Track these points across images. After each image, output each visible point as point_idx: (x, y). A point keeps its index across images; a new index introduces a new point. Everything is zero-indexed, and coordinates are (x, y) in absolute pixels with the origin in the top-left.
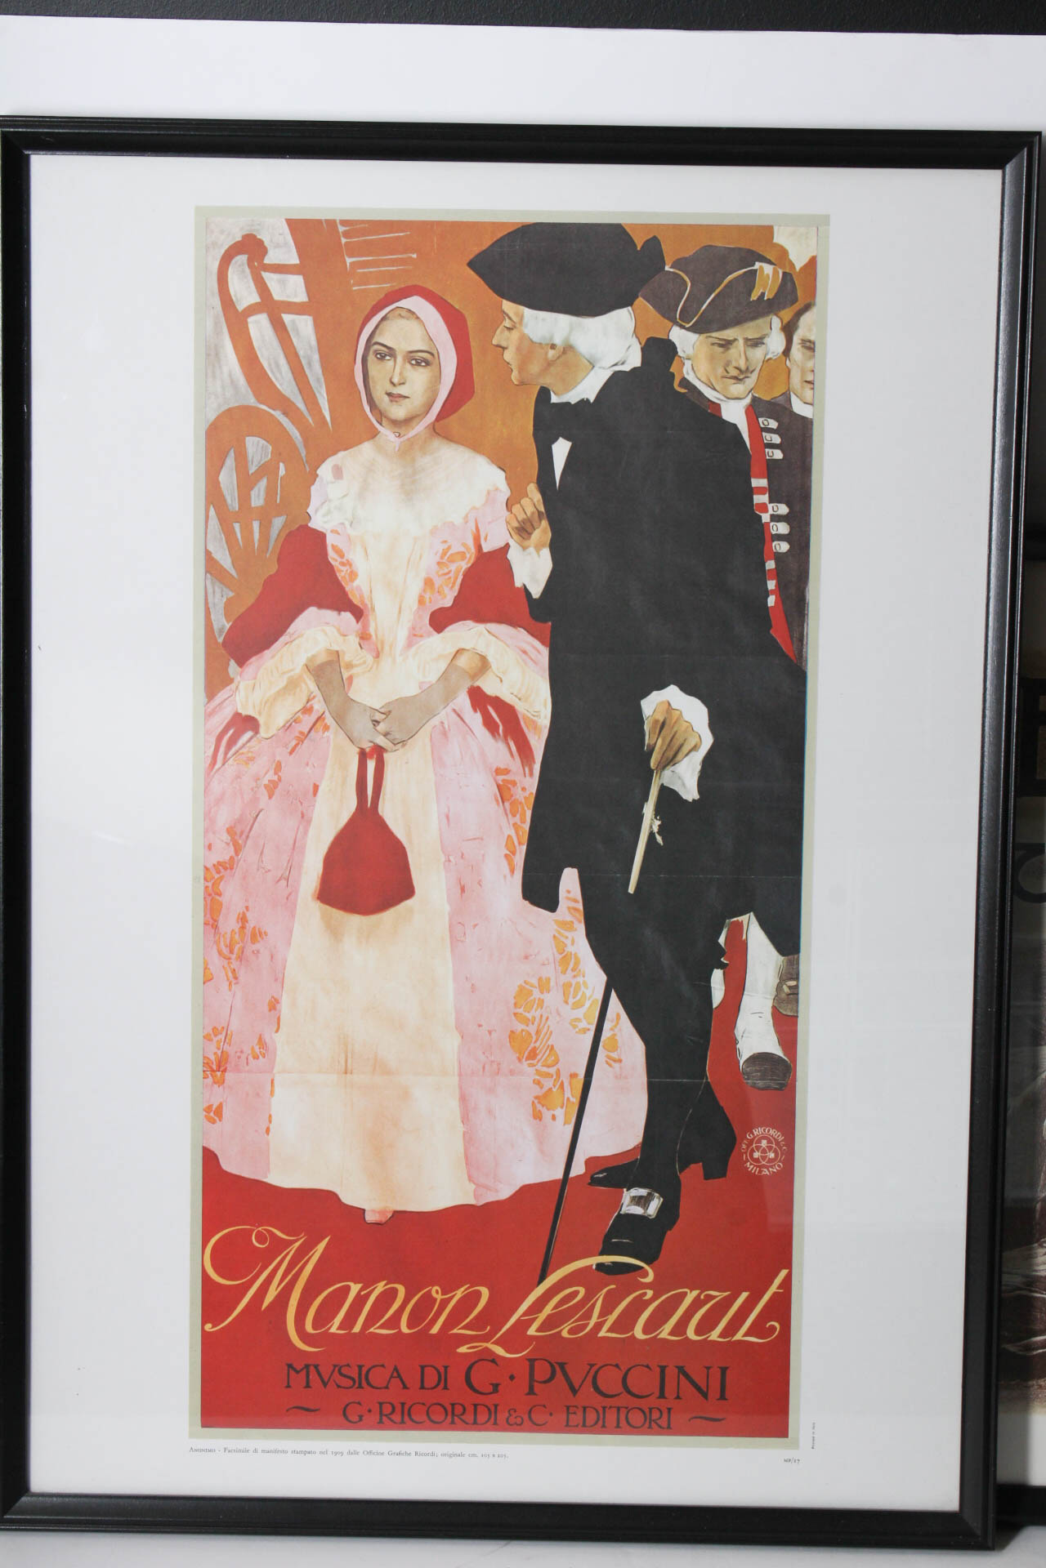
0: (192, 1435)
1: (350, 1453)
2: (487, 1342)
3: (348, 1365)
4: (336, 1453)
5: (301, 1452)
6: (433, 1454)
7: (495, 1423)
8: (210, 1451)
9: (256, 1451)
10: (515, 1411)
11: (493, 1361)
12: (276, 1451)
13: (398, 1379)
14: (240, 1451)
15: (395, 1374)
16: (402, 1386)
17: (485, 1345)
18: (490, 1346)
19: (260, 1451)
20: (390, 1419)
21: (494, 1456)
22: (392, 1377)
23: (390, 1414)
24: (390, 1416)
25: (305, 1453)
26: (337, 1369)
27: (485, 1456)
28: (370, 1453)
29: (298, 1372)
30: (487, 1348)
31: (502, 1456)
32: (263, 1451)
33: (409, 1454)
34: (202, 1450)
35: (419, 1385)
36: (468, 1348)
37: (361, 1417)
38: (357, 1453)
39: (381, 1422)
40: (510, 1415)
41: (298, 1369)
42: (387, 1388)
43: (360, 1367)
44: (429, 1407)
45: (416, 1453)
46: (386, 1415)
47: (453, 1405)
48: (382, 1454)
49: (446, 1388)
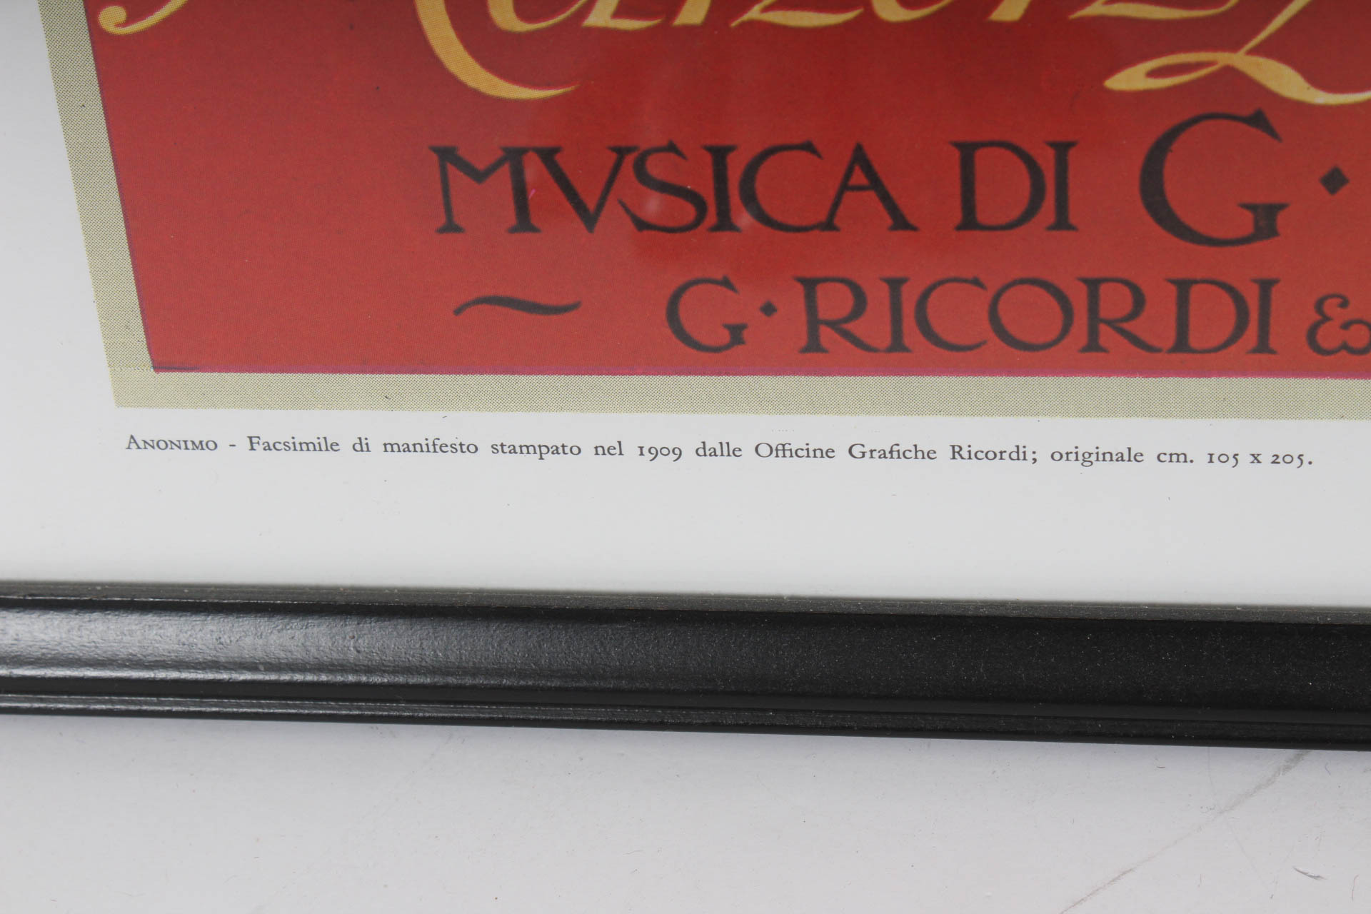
0: (124, 396)
1: (704, 451)
2: (1235, 47)
3: (672, 148)
4: (656, 453)
5: (526, 449)
6: (1019, 454)
7: (1263, 346)
8: (200, 446)
9: (361, 446)
10: (1344, 304)
11: (1258, 120)
12: (436, 447)
13: (871, 197)
14: (306, 446)
15: (859, 178)
16: (889, 221)
17: (1223, 58)
18: (1241, 60)
19: (376, 446)
20: (847, 335)
21: (1256, 458)
22: (845, 187)
23: (848, 319)
24: (850, 326)
25: (541, 451)
26: (630, 160)
27: (1224, 458)
28: (781, 450)
29: (479, 176)
30: (1230, 72)
31: (1287, 459)
32: (389, 447)
33: (930, 455)
34: (170, 444)
35: (957, 216)
36: (1153, 74)
37: (737, 333)
38: (735, 452)
39: (814, 345)
40: (1326, 319)
41: (481, 166)
42: (829, 225)
43: (720, 155)
44: (998, 295)
45: (956, 452)
46: (833, 324)
47: (1093, 285)
48: (828, 454)
49: (1062, 222)
